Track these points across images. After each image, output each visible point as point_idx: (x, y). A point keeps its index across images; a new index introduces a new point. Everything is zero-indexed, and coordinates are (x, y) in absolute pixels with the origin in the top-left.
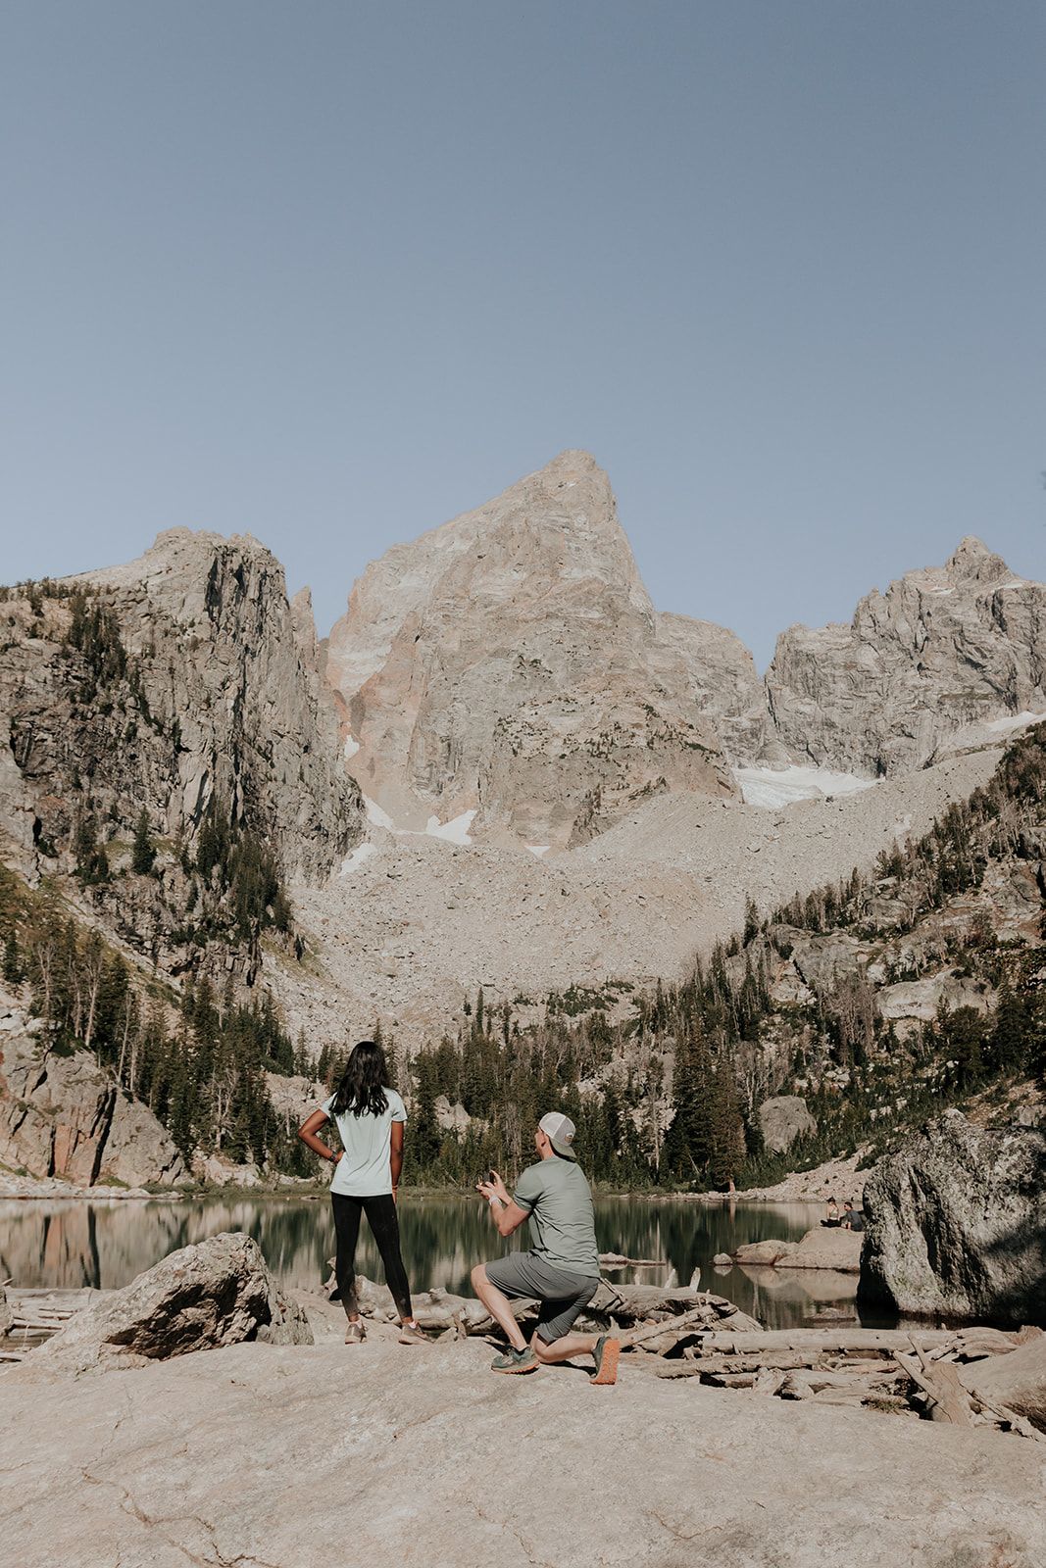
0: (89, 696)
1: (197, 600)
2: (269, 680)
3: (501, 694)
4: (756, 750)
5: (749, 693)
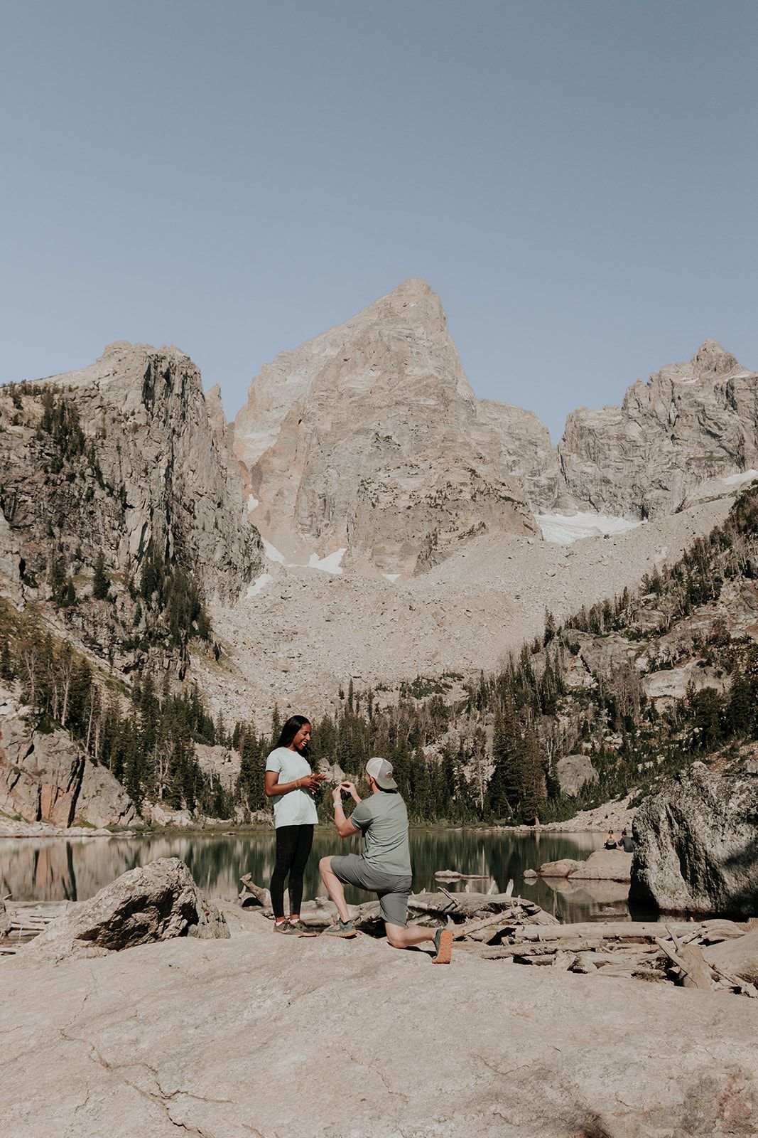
0: (58, 468)
1: (136, 395)
2: (191, 453)
3: (363, 462)
4: (552, 500)
5: (546, 459)
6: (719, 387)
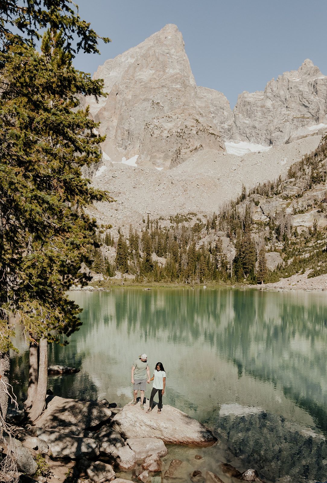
3: (146, 115)
4: (229, 136)
5: (228, 116)
6: (310, 83)
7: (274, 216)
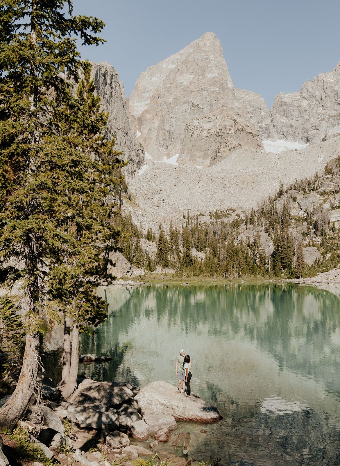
2: (114, 111)
3: (187, 116)
4: (267, 134)
5: (265, 116)
7: (312, 211)
